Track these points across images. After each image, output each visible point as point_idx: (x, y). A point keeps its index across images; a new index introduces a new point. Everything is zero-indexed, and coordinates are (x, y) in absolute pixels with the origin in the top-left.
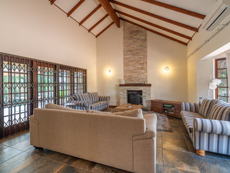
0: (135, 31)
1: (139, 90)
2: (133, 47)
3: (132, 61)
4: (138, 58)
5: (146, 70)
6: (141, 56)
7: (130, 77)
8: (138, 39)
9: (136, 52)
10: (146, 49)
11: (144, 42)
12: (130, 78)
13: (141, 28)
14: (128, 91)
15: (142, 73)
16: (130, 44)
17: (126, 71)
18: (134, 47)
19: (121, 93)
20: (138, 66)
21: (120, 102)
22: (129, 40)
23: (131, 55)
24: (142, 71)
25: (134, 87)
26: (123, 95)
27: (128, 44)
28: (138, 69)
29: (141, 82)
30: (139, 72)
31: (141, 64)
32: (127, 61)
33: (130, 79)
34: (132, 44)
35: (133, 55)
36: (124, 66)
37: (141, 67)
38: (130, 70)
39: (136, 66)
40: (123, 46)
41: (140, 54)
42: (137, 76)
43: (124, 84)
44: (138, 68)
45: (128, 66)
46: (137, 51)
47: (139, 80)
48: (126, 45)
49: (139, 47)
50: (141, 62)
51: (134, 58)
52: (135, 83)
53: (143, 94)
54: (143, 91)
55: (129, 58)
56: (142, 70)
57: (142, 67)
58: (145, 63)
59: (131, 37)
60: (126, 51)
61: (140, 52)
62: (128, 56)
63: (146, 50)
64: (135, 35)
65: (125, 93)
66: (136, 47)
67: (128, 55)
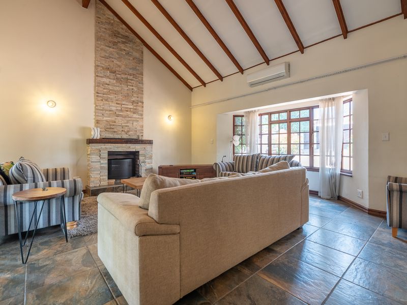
0: (122, 35)
1: (134, 150)
2: (117, 64)
3: (116, 93)
4: (127, 90)
5: (142, 115)
6: (134, 88)
7: (111, 125)
8: (128, 54)
9: (123, 76)
10: (142, 78)
11: (139, 64)
12: (109, 127)
13: (133, 36)
14: (110, 153)
15: (135, 119)
16: (112, 56)
17: (102, 110)
18: (119, 66)
19: (95, 158)
20: (127, 105)
21: (92, 179)
22: (110, 47)
23: (114, 79)
24: (135, 116)
25: (123, 145)
26: (100, 162)
27: (107, 55)
28: (127, 111)
29: (132, 136)
30: (130, 117)
31: (133, 102)
32: (104, 89)
33: (111, 128)
34: (115, 59)
35: (116, 81)
36: (96, 100)
37: (133, 109)
38: (110, 111)
39: (123, 105)
40: (94, 53)
41: (130, 83)
42: (125, 123)
43: (98, 138)
44: (127, 108)
45: (106, 100)
46: (126, 76)
47: (128, 131)
48: (102, 55)
49: (130, 69)
50: (134, 99)
51: (119, 86)
52: (120, 137)
53: (140, 158)
54: (140, 153)
55: (109, 85)
56: (134, 113)
57: (136, 109)
58: (141, 102)
59: (115, 44)
60: (102, 67)
61: (131, 80)
62: (107, 80)
63: (142, 80)
64: (123, 43)
65: (104, 158)
66: (123, 67)
67: (106, 76)
